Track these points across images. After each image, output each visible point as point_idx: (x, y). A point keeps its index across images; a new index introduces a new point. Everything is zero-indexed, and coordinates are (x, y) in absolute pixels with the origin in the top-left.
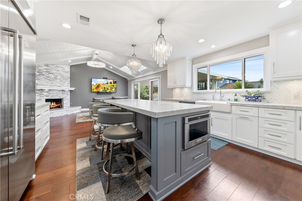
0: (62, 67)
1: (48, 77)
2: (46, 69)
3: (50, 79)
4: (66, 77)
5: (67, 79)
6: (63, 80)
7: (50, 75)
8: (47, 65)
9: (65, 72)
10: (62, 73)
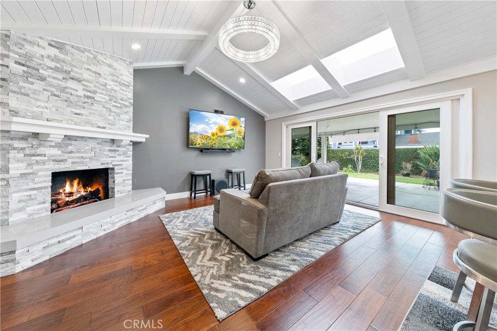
0: (110, 66)
1: (63, 90)
2: (56, 59)
3: (72, 99)
4: (122, 100)
5: (126, 106)
6: (113, 109)
7: (71, 84)
8: (59, 46)
9: (120, 84)
10: (111, 85)
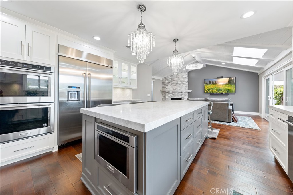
0: (181, 75)
1: (172, 83)
2: (171, 78)
3: (174, 84)
4: (184, 82)
5: (185, 83)
6: (182, 85)
7: (174, 82)
8: (172, 76)
9: (183, 78)
10: (181, 79)
